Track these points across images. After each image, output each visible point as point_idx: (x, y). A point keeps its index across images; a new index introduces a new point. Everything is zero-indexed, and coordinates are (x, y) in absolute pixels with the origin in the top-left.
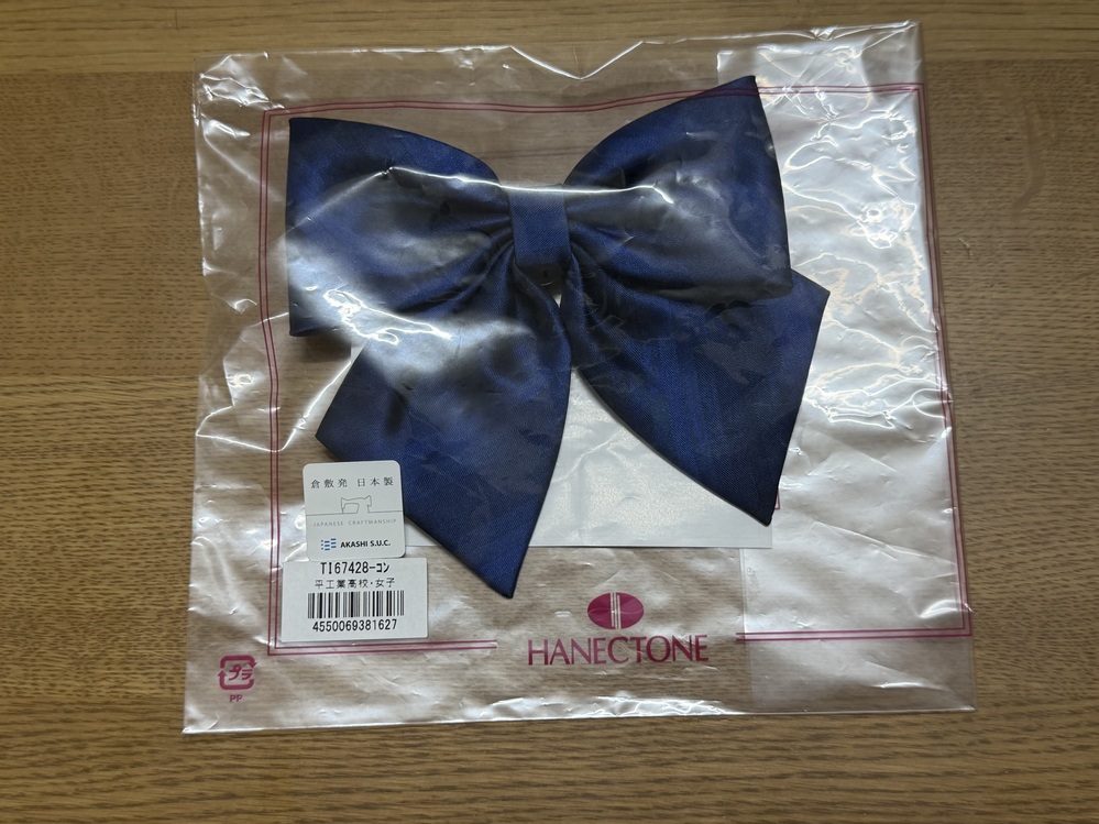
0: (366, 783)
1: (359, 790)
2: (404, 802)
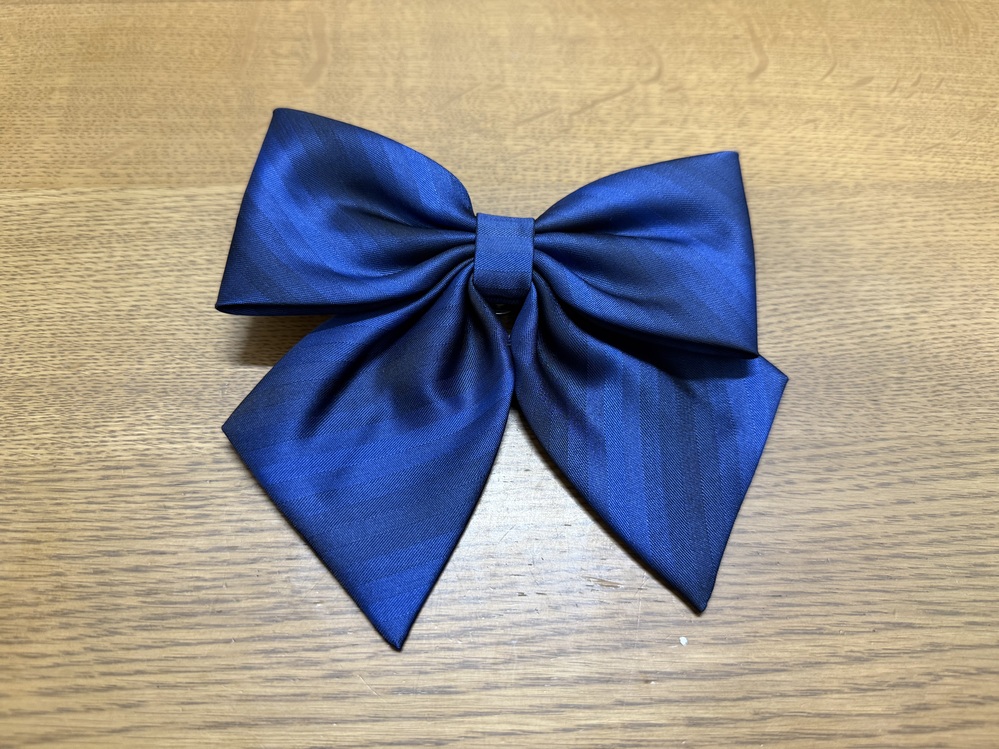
0: (139, 545)
1: (131, 552)
2: (179, 564)
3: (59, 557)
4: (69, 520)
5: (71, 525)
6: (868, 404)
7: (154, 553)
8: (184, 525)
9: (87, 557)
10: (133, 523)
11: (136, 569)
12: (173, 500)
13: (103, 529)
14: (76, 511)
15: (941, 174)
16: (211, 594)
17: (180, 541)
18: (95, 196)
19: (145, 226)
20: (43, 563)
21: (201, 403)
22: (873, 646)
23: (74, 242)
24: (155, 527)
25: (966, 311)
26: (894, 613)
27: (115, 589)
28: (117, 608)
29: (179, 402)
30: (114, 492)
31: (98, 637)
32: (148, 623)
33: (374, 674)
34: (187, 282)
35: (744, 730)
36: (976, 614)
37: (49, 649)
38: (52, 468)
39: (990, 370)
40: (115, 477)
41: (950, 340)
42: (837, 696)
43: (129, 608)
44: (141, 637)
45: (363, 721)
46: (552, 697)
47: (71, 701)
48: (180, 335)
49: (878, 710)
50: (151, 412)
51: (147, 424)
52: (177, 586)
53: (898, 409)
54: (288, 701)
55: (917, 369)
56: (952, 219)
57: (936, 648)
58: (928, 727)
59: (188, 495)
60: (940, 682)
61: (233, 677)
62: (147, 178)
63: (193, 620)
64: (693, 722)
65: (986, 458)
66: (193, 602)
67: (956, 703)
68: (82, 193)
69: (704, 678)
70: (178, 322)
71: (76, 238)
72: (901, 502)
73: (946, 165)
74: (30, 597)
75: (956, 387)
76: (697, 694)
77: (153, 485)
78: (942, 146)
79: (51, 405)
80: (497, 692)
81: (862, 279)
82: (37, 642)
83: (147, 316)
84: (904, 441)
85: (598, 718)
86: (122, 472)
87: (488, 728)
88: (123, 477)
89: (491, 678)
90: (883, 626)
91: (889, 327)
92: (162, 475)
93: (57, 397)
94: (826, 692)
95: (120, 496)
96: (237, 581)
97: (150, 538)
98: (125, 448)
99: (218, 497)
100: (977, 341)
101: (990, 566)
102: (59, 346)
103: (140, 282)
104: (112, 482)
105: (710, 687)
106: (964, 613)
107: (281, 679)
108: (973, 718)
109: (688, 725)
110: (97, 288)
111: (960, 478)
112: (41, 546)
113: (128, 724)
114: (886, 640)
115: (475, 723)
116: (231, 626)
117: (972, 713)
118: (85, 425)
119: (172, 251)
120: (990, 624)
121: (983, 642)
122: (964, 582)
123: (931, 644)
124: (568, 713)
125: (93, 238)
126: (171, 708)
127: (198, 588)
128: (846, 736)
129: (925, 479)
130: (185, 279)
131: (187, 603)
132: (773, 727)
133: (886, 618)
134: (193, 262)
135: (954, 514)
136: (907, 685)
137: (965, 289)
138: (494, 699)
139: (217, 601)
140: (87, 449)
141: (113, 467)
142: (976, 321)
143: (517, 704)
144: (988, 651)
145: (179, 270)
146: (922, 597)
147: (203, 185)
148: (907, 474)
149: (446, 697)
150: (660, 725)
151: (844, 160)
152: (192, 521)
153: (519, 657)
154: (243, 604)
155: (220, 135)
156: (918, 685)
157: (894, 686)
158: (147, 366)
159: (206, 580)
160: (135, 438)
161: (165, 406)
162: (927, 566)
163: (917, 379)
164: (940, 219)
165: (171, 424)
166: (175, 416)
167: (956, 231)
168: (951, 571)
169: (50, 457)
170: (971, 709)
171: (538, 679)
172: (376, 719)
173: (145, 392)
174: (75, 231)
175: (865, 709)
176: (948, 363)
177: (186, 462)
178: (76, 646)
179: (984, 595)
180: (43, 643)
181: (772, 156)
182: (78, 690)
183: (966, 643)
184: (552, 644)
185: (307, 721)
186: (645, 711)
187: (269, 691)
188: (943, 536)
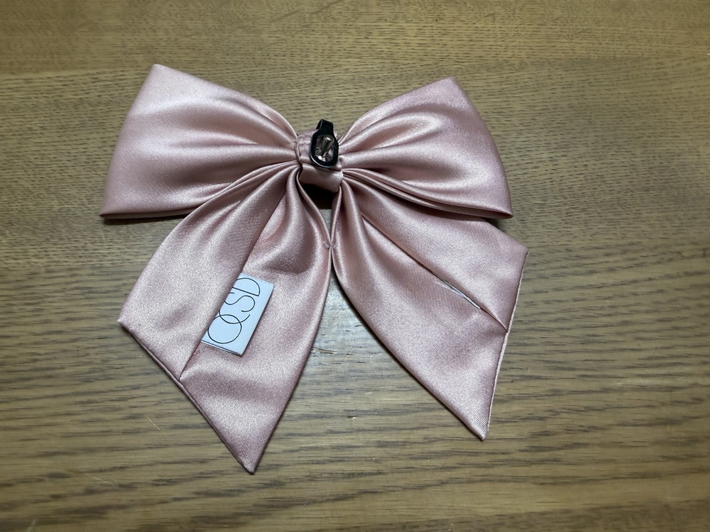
2: (20, 344)
7: (2, 337)
8: (25, 317)
12: (17, 299)
15: (587, 52)
16: (44, 364)
17: (22, 328)
21: (37, 231)
22: (511, 392)
24: (3, 318)
25: (596, 155)
26: (527, 369)
33: (158, 416)
34: (26, 143)
35: (417, 450)
36: (586, 370)
39: (610, 197)
41: (582, 176)
45: (150, 448)
48: (21, 182)
49: (513, 436)
52: (19, 359)
53: (540, 226)
55: (555, 197)
56: (592, 86)
57: (556, 393)
58: (548, 447)
59: (28, 296)
60: (558, 416)
61: (58, 421)
63: (30, 383)
64: (381, 445)
65: (603, 260)
66: (31, 370)
67: (569, 431)
69: (389, 415)
70: (20, 173)
72: (537, 292)
73: (591, 45)
75: (584, 210)
76: (385, 426)
78: (589, 31)
81: (520, 133)
84: (542, 249)
85: (313, 442)
90: (518, 378)
91: (538, 167)
92: (9, 282)
96: (62, 355)
99: (49, 297)
100: (602, 177)
101: (599, 336)
105: (394, 420)
106: (578, 369)
107: (91, 421)
108: (581, 441)
109: (378, 447)
111: (581, 274)
114: (521, 387)
116: (58, 386)
117: (580, 438)
119: (14, 120)
120: (596, 377)
121: (591, 389)
122: (579, 347)
123: (554, 390)
124: (293, 439)
126: (14, 443)
127: (35, 360)
128: (488, 453)
129: (556, 275)
130: (24, 141)
131: (26, 371)
132: (437, 447)
133: (521, 373)
134: (30, 129)
135: (575, 300)
136: (534, 419)
137: (597, 138)
139: (48, 369)
142: (603, 161)
144: (594, 395)
145: (20, 135)
146: (548, 358)
147: (37, 71)
148: (543, 272)
150: (358, 447)
151: (514, 44)
152: (31, 314)
154: (67, 371)
155: (50, 33)
156: (541, 419)
157: (524, 419)
159: (40, 355)
161: (11, 233)
162: (554, 337)
163: (556, 205)
164: (583, 87)
165: (14, 246)
166: (18, 240)
167: (594, 95)
168: (571, 340)
170: (580, 435)
172: (159, 446)
175: (503, 435)
176: (579, 192)
177: (26, 273)
179: (594, 356)
181: (459, 43)
183: (578, 389)
185: (112, 449)
186: (347, 437)
187: (83, 429)
188: (566, 315)
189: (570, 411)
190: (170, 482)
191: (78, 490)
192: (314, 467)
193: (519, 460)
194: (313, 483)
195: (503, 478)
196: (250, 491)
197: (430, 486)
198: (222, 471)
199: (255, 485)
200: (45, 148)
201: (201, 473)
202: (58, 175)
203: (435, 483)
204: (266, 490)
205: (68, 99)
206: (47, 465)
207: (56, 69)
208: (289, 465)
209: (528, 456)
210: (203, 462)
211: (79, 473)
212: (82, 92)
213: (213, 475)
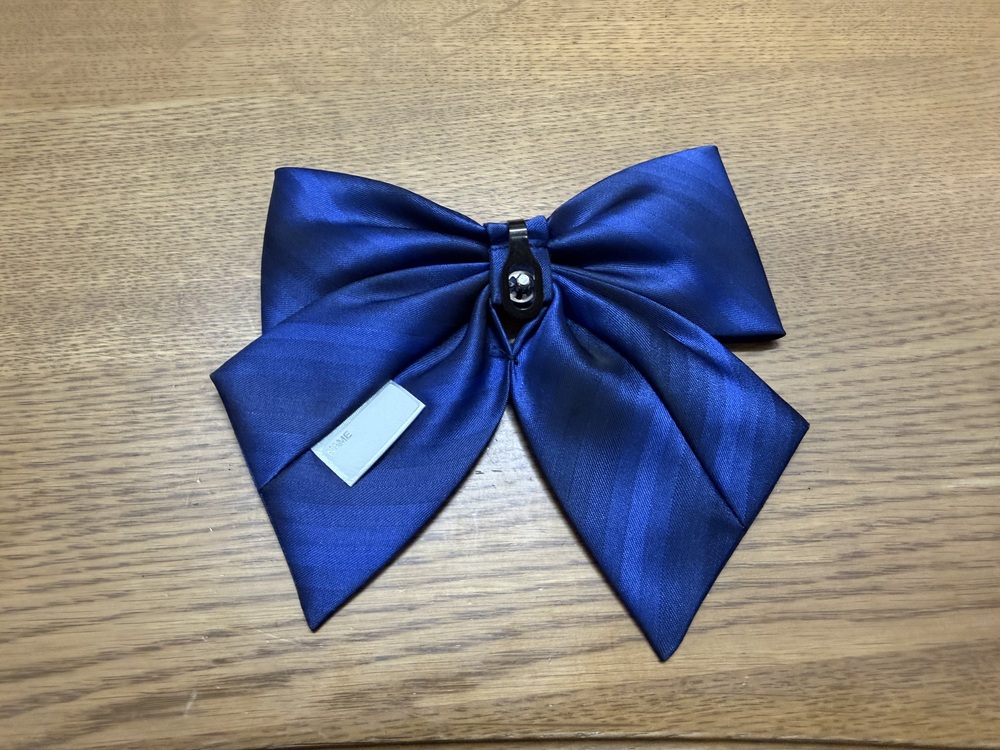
0: (112, 449)
1: (104, 456)
2: (152, 464)
3: (35, 465)
4: (41, 430)
5: (43, 435)
6: (798, 281)
7: (127, 455)
8: (154, 427)
9: (63, 463)
10: (104, 429)
11: (112, 471)
12: (141, 405)
13: (75, 436)
14: (47, 422)
15: (870, 51)
16: (187, 489)
17: (152, 443)
18: (28, 117)
19: (84, 145)
20: (19, 471)
21: (160, 314)
22: (808, 502)
23: (13, 164)
24: (126, 431)
25: (893, 187)
26: (828, 471)
27: (93, 491)
28: (97, 508)
29: (136, 314)
30: (81, 402)
31: (81, 535)
32: (128, 519)
34: (133, 199)
36: (905, 470)
37: (35, 550)
38: (18, 383)
39: (917, 242)
40: (82, 387)
41: (878, 216)
42: (776, 548)
43: (108, 507)
44: (121, 533)
46: (512, 561)
47: (61, 595)
48: (132, 250)
49: (817, 559)
50: (111, 325)
51: (108, 336)
52: (153, 484)
53: (828, 283)
54: (267, 580)
55: (845, 245)
56: (881, 96)
57: (868, 501)
58: (862, 573)
59: (155, 400)
60: (874, 532)
61: (214, 562)
62: (80, 98)
63: (171, 514)
65: (913, 325)
66: (170, 497)
67: (890, 550)
68: (15, 115)
70: (129, 238)
71: (14, 160)
72: (831, 370)
74: (11, 504)
75: (884, 260)
77: (120, 393)
78: (871, 23)
79: (10, 324)
80: (461, 559)
81: (790, 161)
82: (22, 544)
83: (97, 234)
84: (833, 313)
85: (554, 578)
86: (87, 383)
87: (455, 592)
88: (90, 387)
89: (455, 547)
90: (817, 484)
91: (817, 206)
92: (128, 383)
93: (14, 315)
94: (765, 545)
95: (88, 405)
96: (210, 475)
97: (123, 442)
98: (88, 360)
99: (184, 400)
100: (905, 215)
101: (919, 425)
102: (11, 267)
103: (86, 200)
104: (79, 393)
106: (895, 469)
107: (260, 560)
108: (906, 563)
110: (41, 208)
111: (888, 346)
112: (15, 456)
113: (117, 612)
114: (821, 496)
115: (443, 588)
116: (209, 517)
117: (904, 558)
118: (47, 340)
119: (114, 168)
120: (919, 478)
121: (914, 494)
122: (893, 440)
123: (865, 498)
124: (527, 574)
125: (32, 159)
126: (155, 595)
127: (174, 485)
128: (785, 583)
129: (854, 348)
130: (130, 196)
131: (163, 499)
133: (819, 477)
134: (136, 179)
135: (883, 379)
136: (842, 536)
137: (894, 165)
138: (459, 566)
139: (192, 495)
140: (52, 364)
141: (78, 378)
142: (903, 196)
143: (481, 569)
144: (918, 502)
145: (123, 188)
146: (854, 455)
147: (138, 101)
148: (837, 344)
149: (415, 566)
151: (772, 44)
152: (163, 423)
153: (480, 527)
154: (218, 496)
155: (150, 50)
156: (851, 535)
157: (829, 537)
158: (102, 281)
159: (179, 477)
160: (98, 350)
161: (124, 318)
162: (858, 428)
163: (846, 254)
164: (868, 98)
165: (131, 335)
166: (135, 327)
167: (885, 108)
168: (882, 431)
169: (15, 373)
170: (905, 555)
171: (498, 545)
173: (104, 306)
174: (12, 153)
175: (803, 558)
176: (876, 237)
177: (150, 369)
178: (60, 545)
179: (914, 451)
180: (29, 544)
181: (699, 45)
182: (66, 585)
183: (897, 495)
184: (509, 513)
187: (250, 572)
188: (873, 400)
189: (890, 524)
190: (370, 637)
191: (248, 651)
192: (558, 610)
193: (826, 591)
194: (559, 631)
195: (809, 614)
196: (476, 644)
197: (713, 628)
198: (437, 619)
199: (481, 636)
200: (158, 204)
201: (410, 624)
202: (180, 239)
203: (719, 624)
204: (498, 642)
205: (184, 138)
206: (203, 621)
207: (162, 99)
208: (524, 609)
209: (839, 585)
210: (411, 609)
211: (247, 629)
212: (201, 128)
213: (427, 625)
